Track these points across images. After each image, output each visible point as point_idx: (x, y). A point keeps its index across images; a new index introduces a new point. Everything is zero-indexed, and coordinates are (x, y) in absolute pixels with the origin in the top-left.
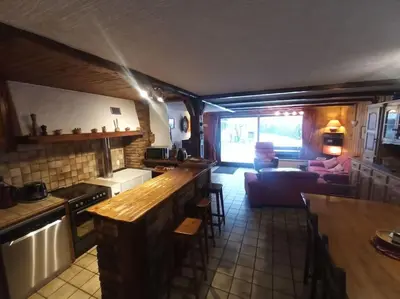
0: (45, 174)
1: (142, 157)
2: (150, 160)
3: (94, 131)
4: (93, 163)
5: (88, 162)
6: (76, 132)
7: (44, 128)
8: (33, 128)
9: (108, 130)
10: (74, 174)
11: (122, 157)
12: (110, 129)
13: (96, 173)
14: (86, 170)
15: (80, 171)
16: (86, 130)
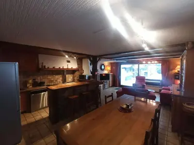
0: (46, 80)
1: (78, 78)
2: (81, 80)
3: (60, 68)
4: (61, 78)
5: (59, 78)
6: (54, 68)
7: (45, 66)
8: (42, 66)
9: (64, 68)
10: (54, 81)
11: (72, 78)
12: (65, 67)
13: (61, 82)
14: (58, 81)
15: (56, 81)
16: (57, 67)
